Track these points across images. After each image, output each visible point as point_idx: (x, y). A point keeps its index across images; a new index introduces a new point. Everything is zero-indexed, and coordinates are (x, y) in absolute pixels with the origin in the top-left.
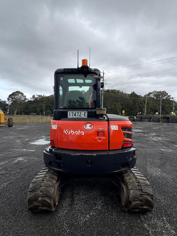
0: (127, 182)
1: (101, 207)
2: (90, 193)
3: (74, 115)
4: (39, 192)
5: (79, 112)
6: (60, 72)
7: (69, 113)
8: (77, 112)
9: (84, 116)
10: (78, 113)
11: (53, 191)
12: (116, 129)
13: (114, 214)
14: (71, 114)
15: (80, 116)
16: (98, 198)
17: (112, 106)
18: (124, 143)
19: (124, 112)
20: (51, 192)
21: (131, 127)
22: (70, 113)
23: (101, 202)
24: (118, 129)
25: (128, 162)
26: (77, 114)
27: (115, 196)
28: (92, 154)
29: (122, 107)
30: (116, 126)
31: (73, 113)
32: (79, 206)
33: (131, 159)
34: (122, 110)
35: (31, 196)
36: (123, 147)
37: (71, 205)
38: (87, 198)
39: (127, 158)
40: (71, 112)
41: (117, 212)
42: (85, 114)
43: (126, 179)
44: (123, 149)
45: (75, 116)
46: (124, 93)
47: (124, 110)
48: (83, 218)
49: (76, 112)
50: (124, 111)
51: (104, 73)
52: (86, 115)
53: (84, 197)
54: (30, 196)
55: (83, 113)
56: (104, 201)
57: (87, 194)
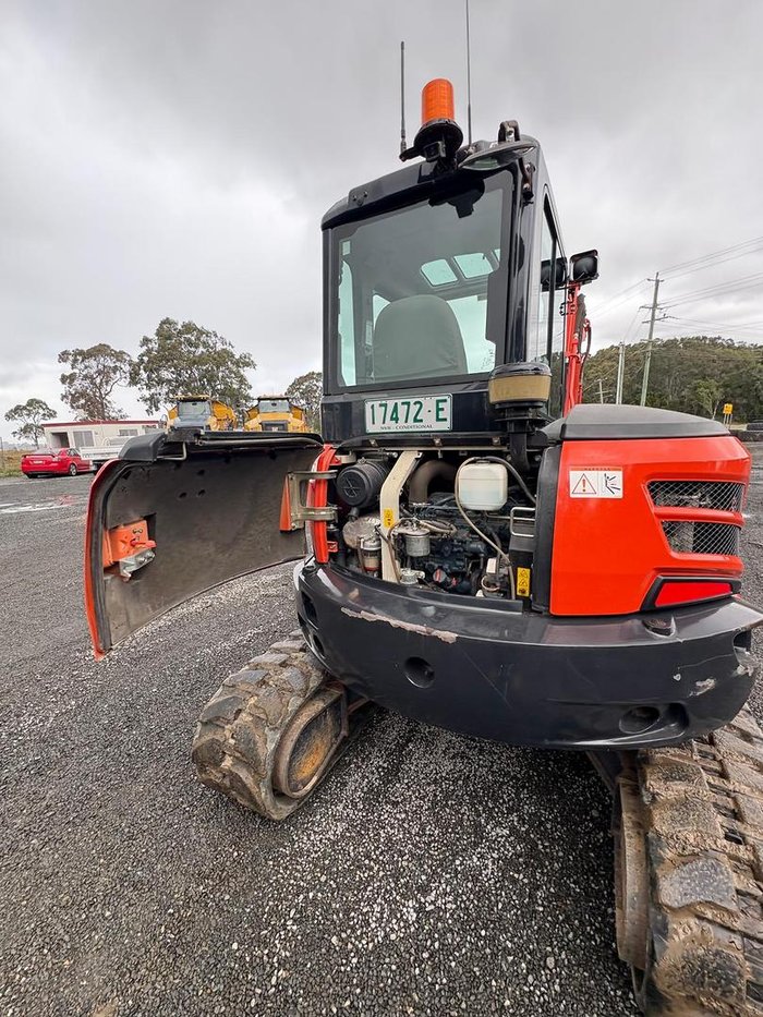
0: (659, 835)
1: (499, 868)
2: (481, 751)
3: (392, 419)
4: (228, 734)
5: (412, 401)
6: (337, 214)
7: (368, 406)
8: (403, 403)
9: (438, 419)
10: (408, 404)
11: (271, 746)
12: (609, 495)
13: (550, 962)
14: (379, 412)
15: (415, 420)
16: (507, 793)
17: (683, 393)
18: (665, 581)
19: (728, 409)
20: (260, 751)
21: (732, 477)
22: (373, 406)
23: (513, 830)
24: (619, 494)
25: (679, 705)
26: (402, 410)
27: (595, 813)
28: (436, 633)
29: (725, 393)
30: (610, 474)
31: (386, 405)
32: (403, 816)
33: (710, 683)
34: (723, 402)
35: (203, 740)
36: (657, 606)
37: (374, 797)
38: (455, 782)
39: (677, 677)
40: (377, 404)
41: (574, 952)
42: (438, 410)
43: (654, 796)
44: (648, 620)
45: (397, 420)
46: (736, 345)
47: (730, 403)
48: (383, 909)
49: (399, 402)
50: (731, 406)
51: (658, 281)
52: (447, 413)
53: (448, 766)
54: (201, 737)
55: (429, 403)
56: (527, 832)
57: (463, 756)
